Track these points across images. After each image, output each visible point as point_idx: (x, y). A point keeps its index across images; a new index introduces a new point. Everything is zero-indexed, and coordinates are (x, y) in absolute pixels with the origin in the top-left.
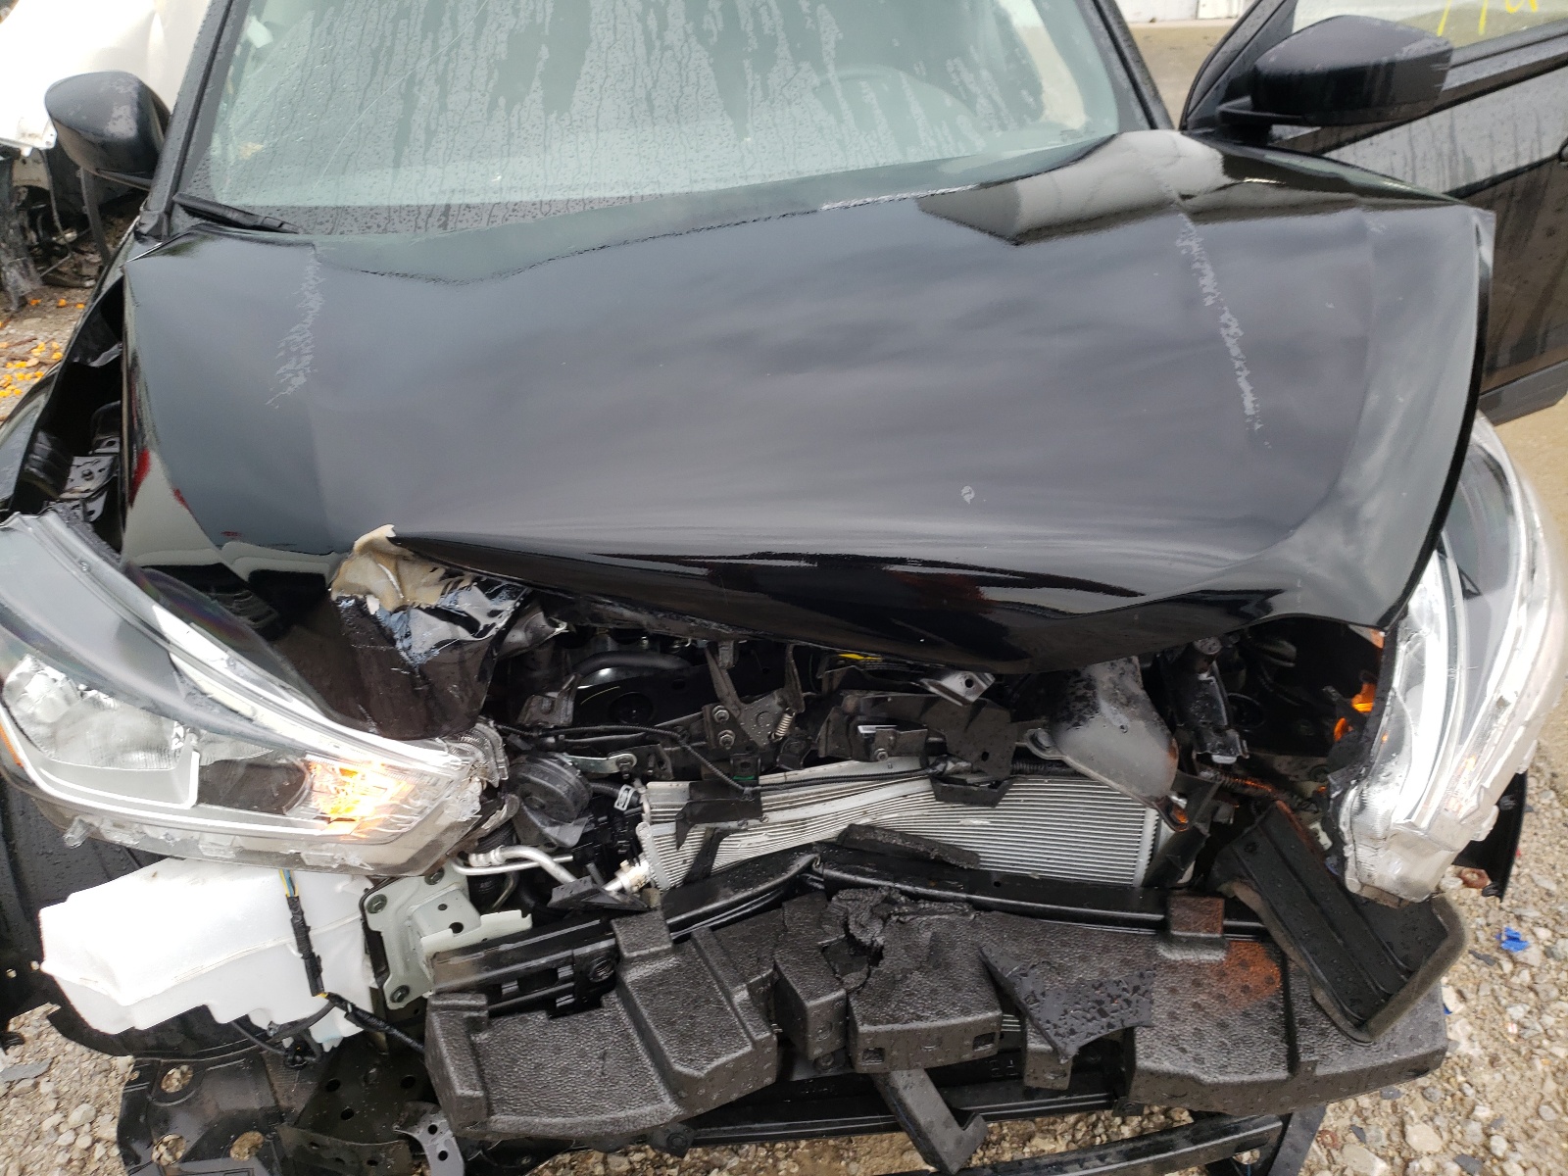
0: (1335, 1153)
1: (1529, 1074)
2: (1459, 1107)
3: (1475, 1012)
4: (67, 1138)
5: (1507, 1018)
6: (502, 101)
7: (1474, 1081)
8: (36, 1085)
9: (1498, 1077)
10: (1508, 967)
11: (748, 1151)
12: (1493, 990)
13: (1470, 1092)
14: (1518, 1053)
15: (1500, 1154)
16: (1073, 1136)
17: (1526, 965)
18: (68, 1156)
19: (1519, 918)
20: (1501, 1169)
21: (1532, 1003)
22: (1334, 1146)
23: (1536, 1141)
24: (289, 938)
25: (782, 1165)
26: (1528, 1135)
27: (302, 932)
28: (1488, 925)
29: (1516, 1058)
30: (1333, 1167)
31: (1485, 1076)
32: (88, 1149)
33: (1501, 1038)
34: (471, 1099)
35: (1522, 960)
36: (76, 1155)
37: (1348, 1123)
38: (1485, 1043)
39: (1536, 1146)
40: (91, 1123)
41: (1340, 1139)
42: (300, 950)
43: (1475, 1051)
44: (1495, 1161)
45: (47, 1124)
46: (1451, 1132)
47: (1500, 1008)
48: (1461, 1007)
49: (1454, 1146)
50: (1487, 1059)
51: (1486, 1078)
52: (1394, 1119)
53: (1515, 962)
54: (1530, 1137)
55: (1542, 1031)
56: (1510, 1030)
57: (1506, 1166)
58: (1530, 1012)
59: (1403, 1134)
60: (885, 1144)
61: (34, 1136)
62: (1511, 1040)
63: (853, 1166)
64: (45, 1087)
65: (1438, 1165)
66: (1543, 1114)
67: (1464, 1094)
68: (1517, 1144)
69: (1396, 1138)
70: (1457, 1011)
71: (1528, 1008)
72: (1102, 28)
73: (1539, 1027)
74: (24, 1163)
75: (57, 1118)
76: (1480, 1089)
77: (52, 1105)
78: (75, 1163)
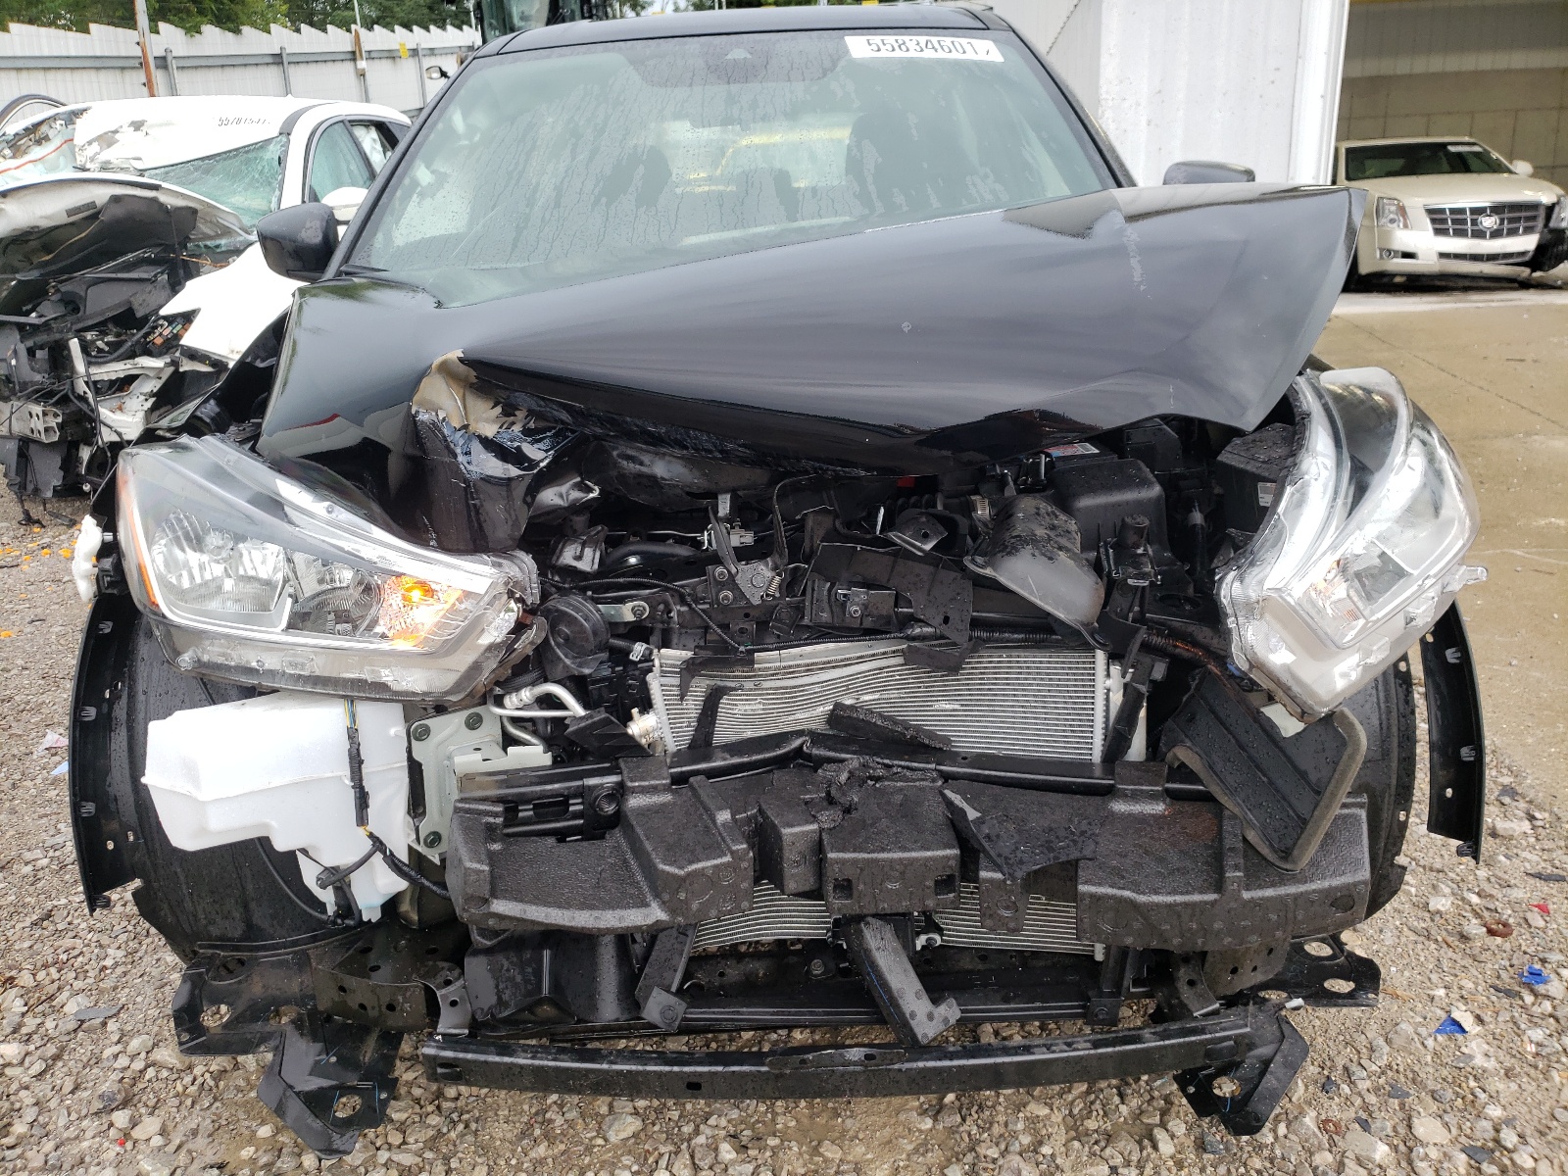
0: (1336, 1137)
1: (1545, 1084)
2: (1469, 1108)
3: (1494, 1034)
4: (123, 1061)
5: (1525, 1038)
6: (604, 200)
7: (1487, 1088)
8: (104, 1024)
9: (1514, 1086)
10: (1529, 999)
11: (748, 1105)
12: (1513, 1017)
13: (1482, 1096)
14: (1536, 1068)
15: (1510, 1146)
16: (1071, 1111)
17: (1547, 997)
18: (121, 1075)
19: (1544, 961)
20: (1511, 1159)
21: (1552, 1028)
22: (1336, 1133)
23: (1549, 1138)
24: (345, 771)
25: (780, 1119)
26: (1541, 1132)
27: (356, 761)
28: (1512, 966)
29: (1532, 1072)
30: (1334, 1149)
31: (1497, 1084)
32: (141, 1072)
33: (1518, 1055)
34: (478, 872)
35: (1543, 992)
36: (128, 1074)
37: (1353, 1115)
38: (1502, 1059)
39: (1549, 1143)
40: (147, 1053)
41: (1344, 1128)
42: (352, 779)
43: (1491, 1064)
44: (1505, 1153)
45: (108, 1052)
46: (1460, 1128)
47: (1520, 1032)
48: (1479, 1029)
49: (1463, 1139)
50: (1502, 1071)
51: (1501, 1086)
52: (1401, 1115)
53: (1536, 995)
54: (1542, 1134)
55: (1560, 1049)
56: (1529, 1049)
57: (1515, 1156)
58: (1551, 1036)
59: (1410, 1127)
60: (883, 1107)
61: (93, 1061)
62: (1530, 1057)
63: (849, 1122)
64: (112, 1026)
65: (1445, 1154)
66: (1557, 1116)
67: (1476, 1097)
68: (1528, 1139)
69: (1402, 1130)
70: (1474, 1032)
71: (1548, 1032)
72: (1101, 162)
73: (1557, 1046)
74: (79, 1081)
75: (119, 1048)
76: (1495, 1095)
77: (115, 1038)
78: (126, 1080)
